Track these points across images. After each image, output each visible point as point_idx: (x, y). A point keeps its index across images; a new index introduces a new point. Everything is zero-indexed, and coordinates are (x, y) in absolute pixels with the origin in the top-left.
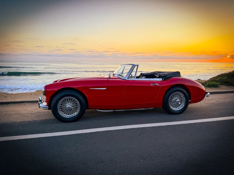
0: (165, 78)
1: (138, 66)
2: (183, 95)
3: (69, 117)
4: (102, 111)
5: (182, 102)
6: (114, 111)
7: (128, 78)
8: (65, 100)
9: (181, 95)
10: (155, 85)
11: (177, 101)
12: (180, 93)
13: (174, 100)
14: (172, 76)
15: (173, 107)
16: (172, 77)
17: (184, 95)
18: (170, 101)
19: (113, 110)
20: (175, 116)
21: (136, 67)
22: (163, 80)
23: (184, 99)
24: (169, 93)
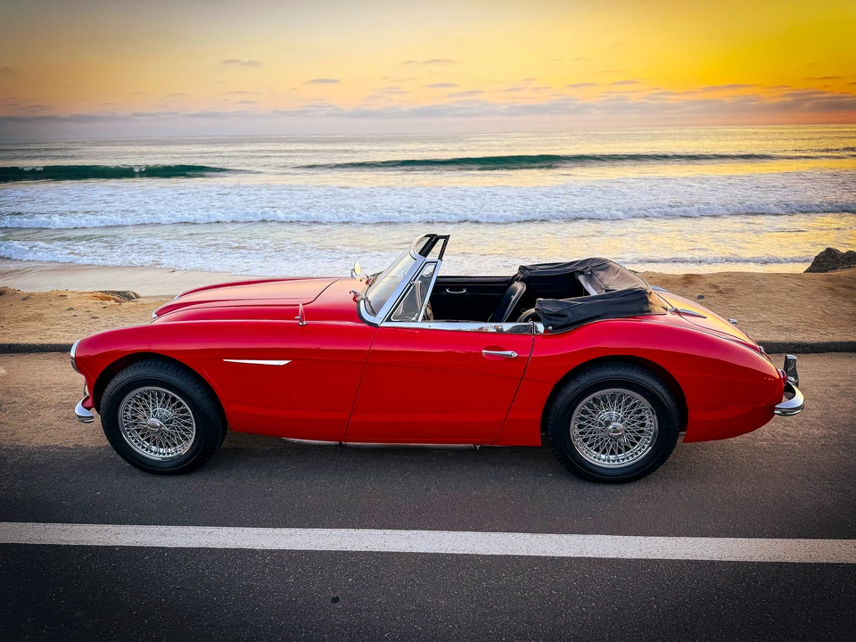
2: (648, 405)
3: (163, 458)
6: (340, 445)
7: (389, 320)
8: (146, 397)
11: (611, 427)
16: (598, 317)
17: (650, 406)
18: (580, 427)
19: (334, 441)
22: (546, 331)
23: (651, 422)
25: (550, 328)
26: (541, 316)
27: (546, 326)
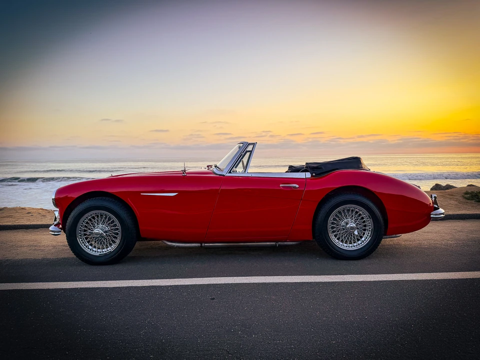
0: (319, 171)
2: (367, 213)
3: (100, 255)
4: (174, 244)
5: (365, 230)
6: (201, 246)
7: (230, 172)
8: (94, 218)
9: (361, 212)
10: (290, 187)
11: (348, 226)
12: (358, 208)
13: (343, 223)
14: (338, 167)
15: (342, 241)
16: (337, 169)
18: (333, 228)
19: (198, 243)
20: (344, 262)
21: (251, 146)
22: (312, 176)
23: (370, 223)
24: (327, 207)
25: (314, 174)
26: (309, 170)
27: (312, 174)
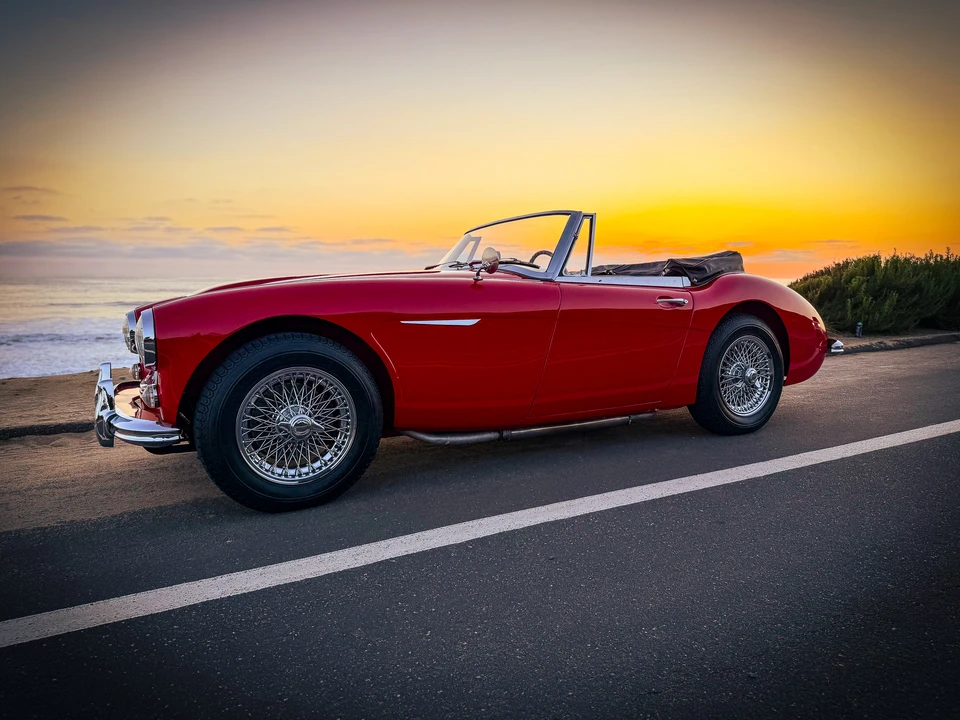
1: (592, 217)
2: (767, 350)
3: (299, 482)
4: (444, 439)
6: (501, 438)
7: (561, 275)
8: (277, 387)
9: (757, 350)
11: (748, 374)
12: (753, 341)
13: (733, 369)
14: (723, 268)
15: (733, 403)
16: (723, 271)
18: (722, 379)
21: (587, 222)
22: (693, 284)
23: (768, 366)
24: (718, 341)
25: (695, 281)
26: (678, 272)
27: (690, 279)
